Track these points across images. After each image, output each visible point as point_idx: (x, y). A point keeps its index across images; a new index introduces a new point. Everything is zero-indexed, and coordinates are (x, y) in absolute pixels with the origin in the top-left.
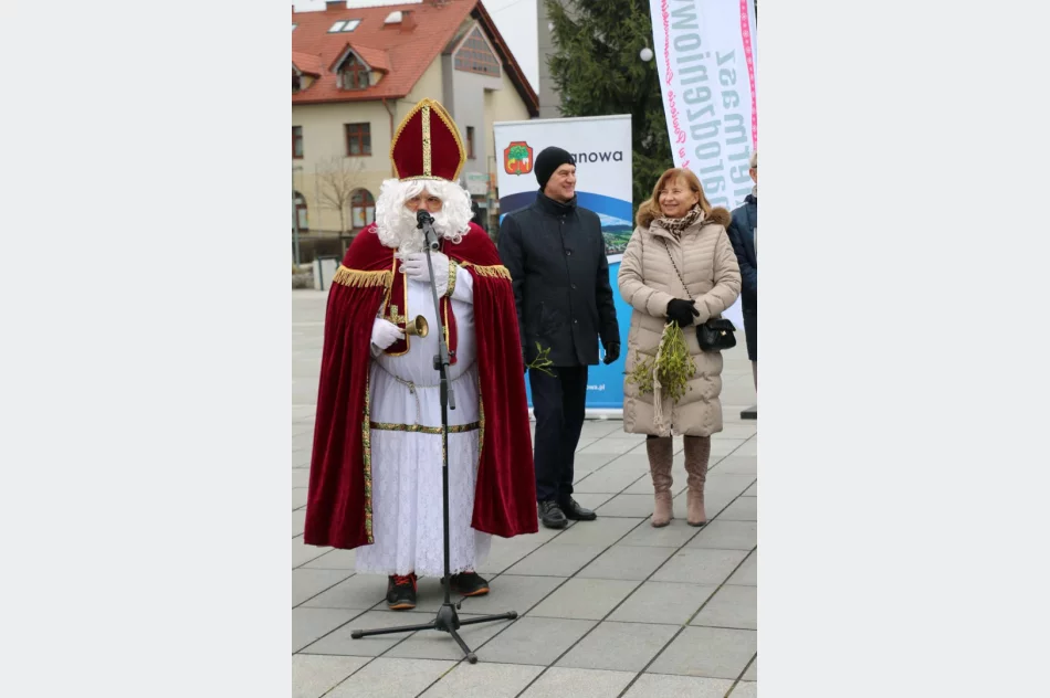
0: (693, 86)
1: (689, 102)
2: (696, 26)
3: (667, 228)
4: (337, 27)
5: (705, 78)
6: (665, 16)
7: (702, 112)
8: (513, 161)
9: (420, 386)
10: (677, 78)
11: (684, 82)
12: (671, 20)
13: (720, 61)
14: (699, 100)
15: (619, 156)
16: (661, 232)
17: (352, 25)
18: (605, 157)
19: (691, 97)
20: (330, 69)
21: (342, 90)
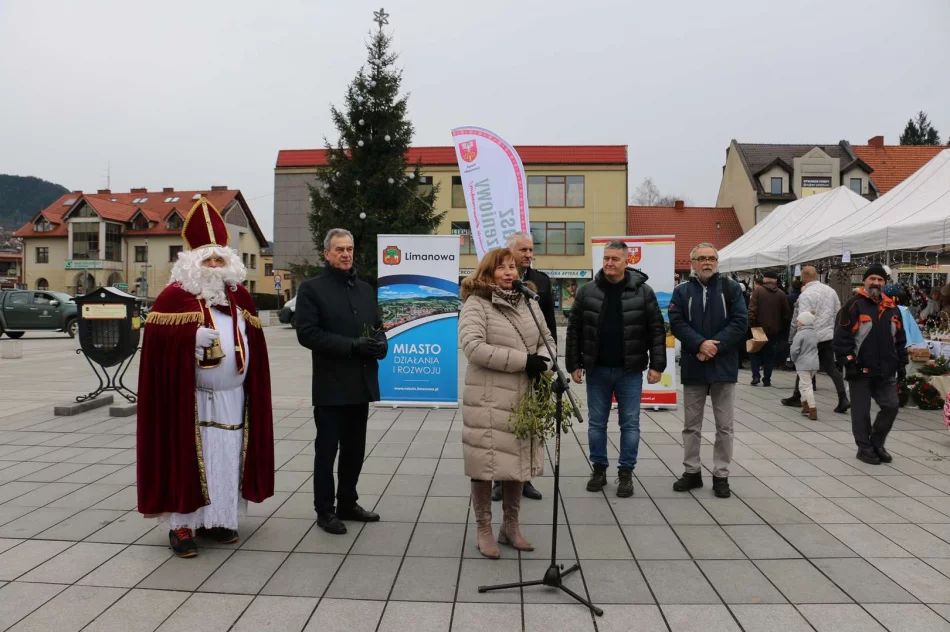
0: (490, 228)
1: (488, 236)
2: (490, 199)
3: (506, 299)
4: (168, 200)
5: (494, 225)
6: (473, 195)
7: (492, 243)
8: (388, 257)
9: (218, 389)
10: (481, 224)
11: (485, 227)
12: (476, 197)
13: (501, 216)
14: (492, 236)
15: (452, 258)
16: (501, 301)
17: (176, 199)
18: (444, 258)
19: (489, 234)
20: (164, 219)
21: (169, 230)
